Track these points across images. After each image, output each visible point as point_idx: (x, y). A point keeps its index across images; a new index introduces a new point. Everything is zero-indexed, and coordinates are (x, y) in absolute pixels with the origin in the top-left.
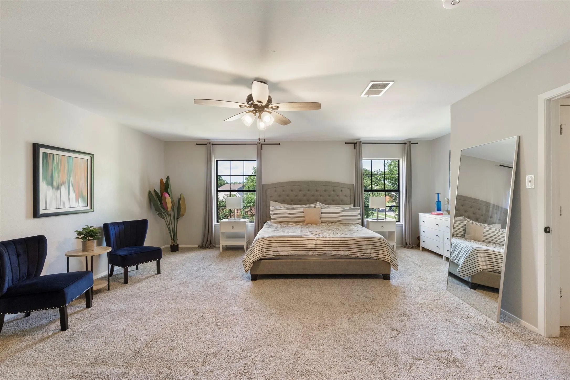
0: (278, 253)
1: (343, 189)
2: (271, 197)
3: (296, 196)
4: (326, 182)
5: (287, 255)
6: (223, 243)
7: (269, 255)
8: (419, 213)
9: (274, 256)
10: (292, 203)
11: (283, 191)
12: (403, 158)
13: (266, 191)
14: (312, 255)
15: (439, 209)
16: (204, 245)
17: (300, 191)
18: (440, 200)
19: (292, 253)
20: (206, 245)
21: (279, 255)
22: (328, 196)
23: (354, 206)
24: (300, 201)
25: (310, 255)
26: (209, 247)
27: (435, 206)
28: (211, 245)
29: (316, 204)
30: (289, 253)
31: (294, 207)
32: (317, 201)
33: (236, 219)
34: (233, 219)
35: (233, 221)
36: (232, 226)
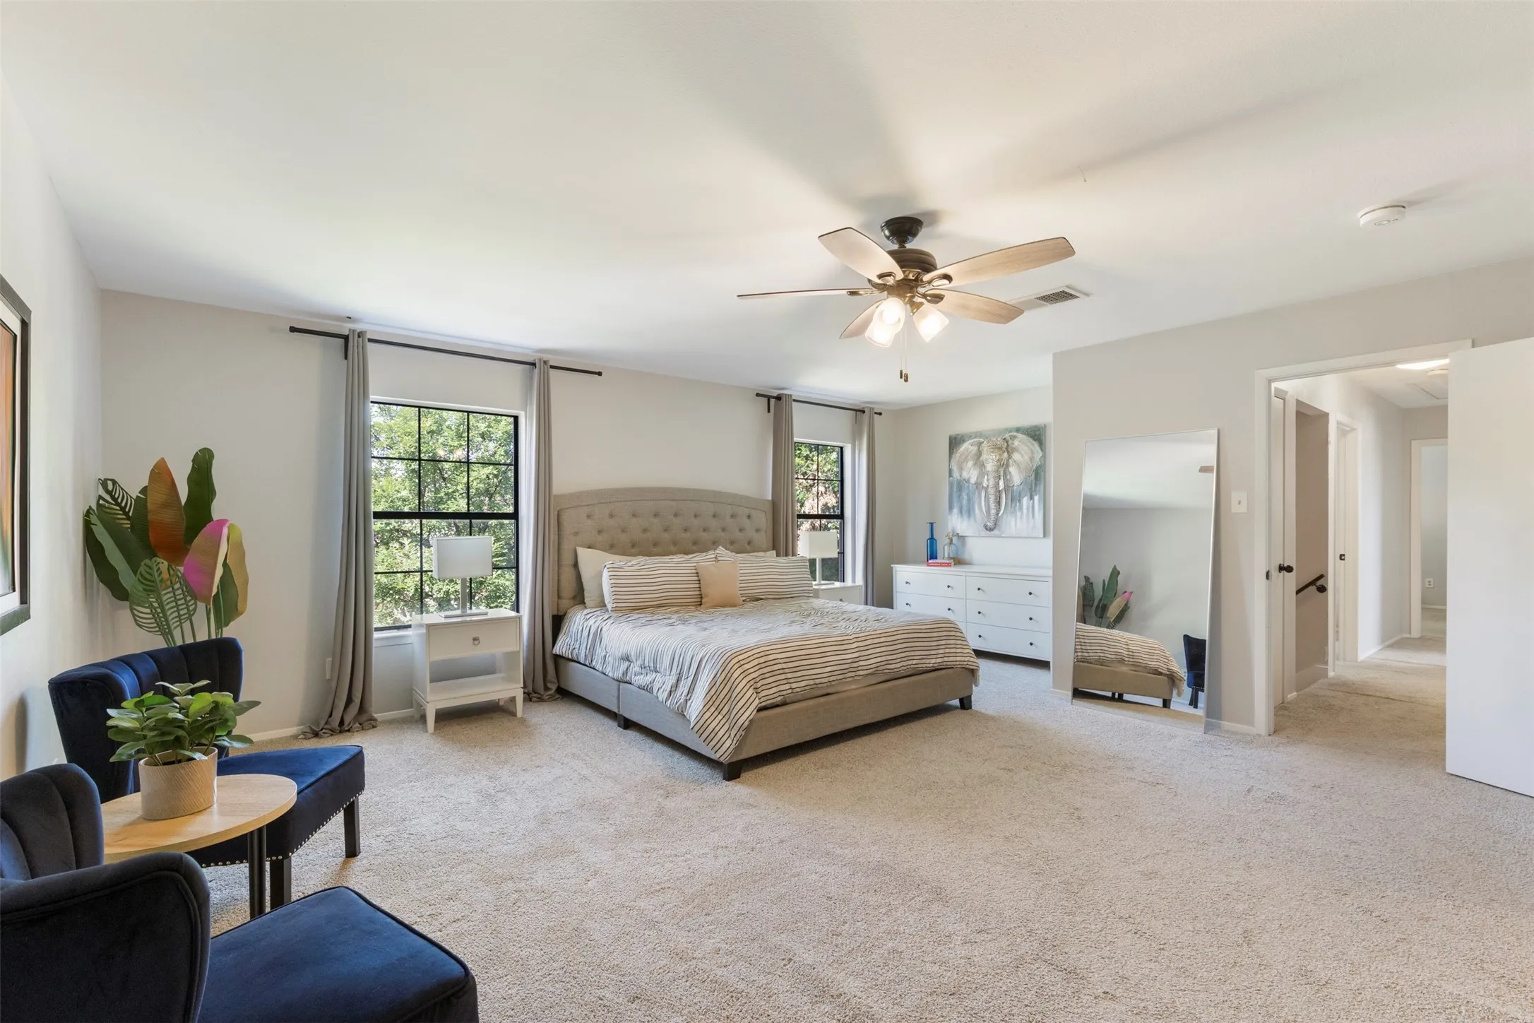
0: (787, 686)
1: (753, 513)
2: (576, 534)
3: (645, 530)
4: (716, 493)
5: (807, 688)
6: (436, 699)
7: (771, 697)
8: (892, 565)
9: (779, 699)
10: (633, 550)
11: (611, 516)
12: (855, 445)
13: (558, 515)
14: (851, 679)
15: (933, 555)
16: (335, 722)
17: (656, 515)
18: (935, 537)
19: (816, 680)
20: (342, 723)
21: (790, 691)
22: (720, 530)
23: (778, 555)
24: (655, 545)
25: (848, 679)
26: (357, 725)
27: (923, 551)
28: (364, 717)
29: (717, 552)
30: (811, 682)
31: (668, 563)
32: (714, 544)
33: (469, 612)
34: (459, 612)
35: (459, 619)
36: (472, 637)
